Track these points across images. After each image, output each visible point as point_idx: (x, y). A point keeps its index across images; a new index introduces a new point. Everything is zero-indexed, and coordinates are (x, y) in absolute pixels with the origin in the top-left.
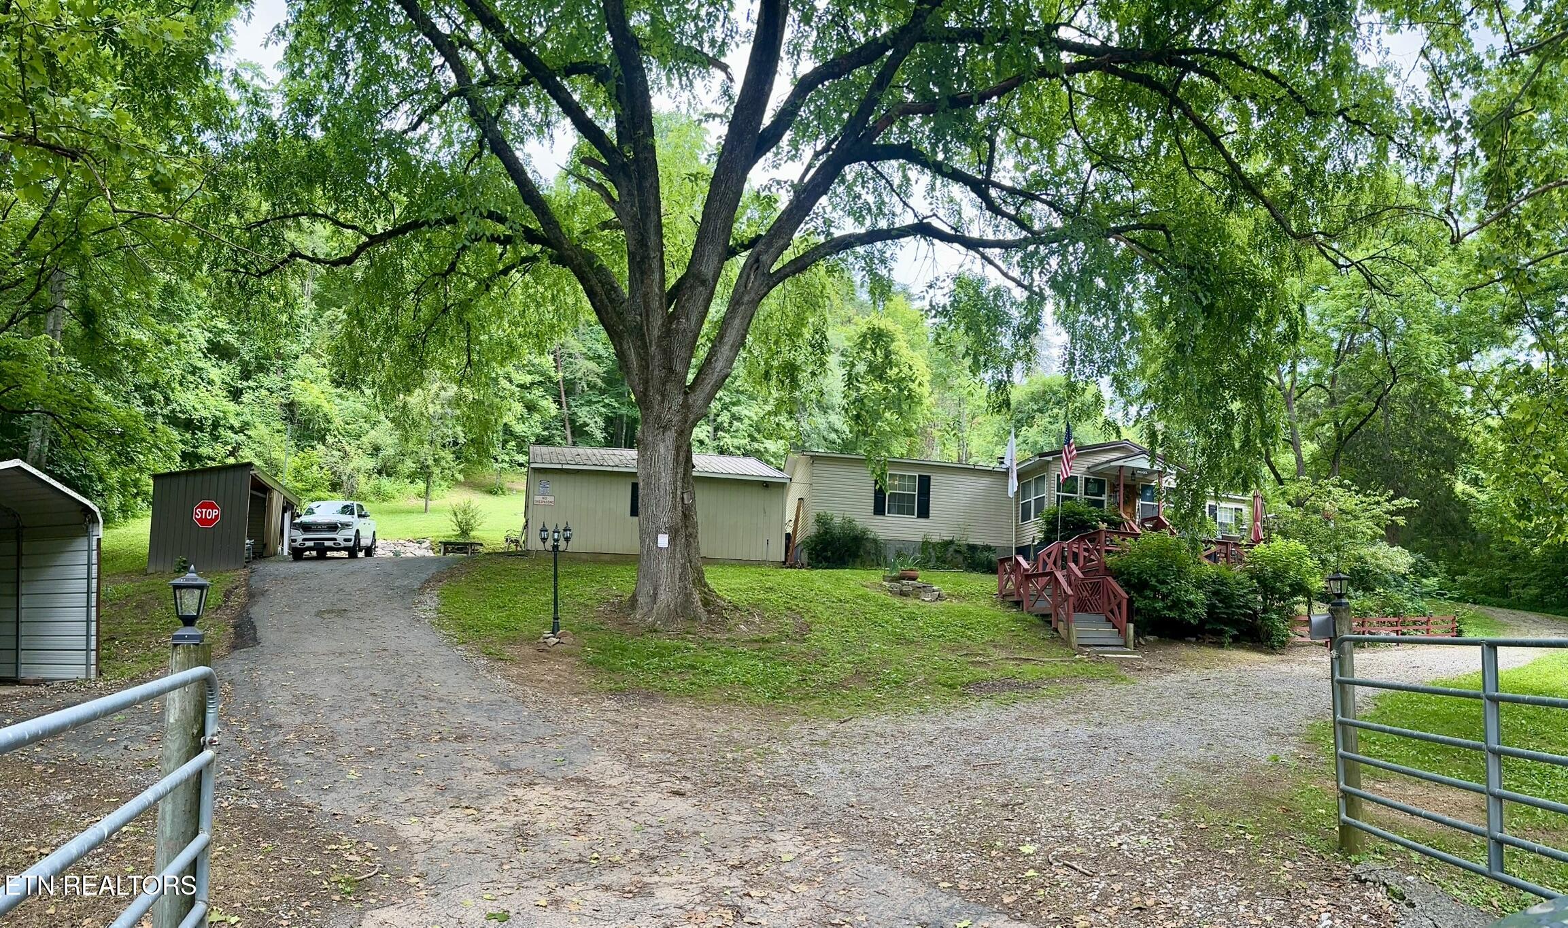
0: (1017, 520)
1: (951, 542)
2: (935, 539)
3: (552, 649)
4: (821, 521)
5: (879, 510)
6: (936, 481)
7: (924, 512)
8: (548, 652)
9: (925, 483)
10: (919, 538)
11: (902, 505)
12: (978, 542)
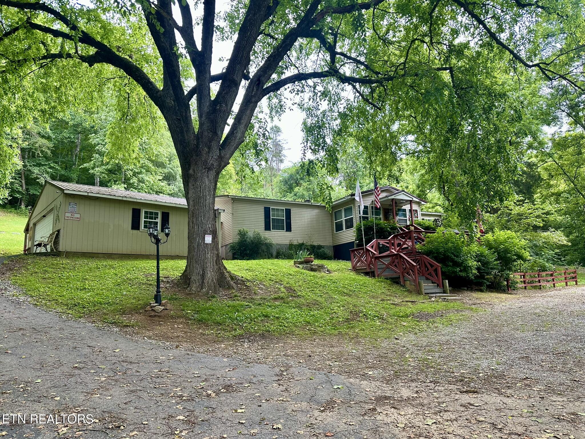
0: (333, 231)
1: (303, 244)
2: (295, 243)
3: (162, 314)
4: (242, 234)
5: (267, 228)
6: (294, 212)
7: (289, 229)
8: (159, 317)
9: (288, 213)
10: (287, 242)
11: (278, 225)
12: (315, 244)
